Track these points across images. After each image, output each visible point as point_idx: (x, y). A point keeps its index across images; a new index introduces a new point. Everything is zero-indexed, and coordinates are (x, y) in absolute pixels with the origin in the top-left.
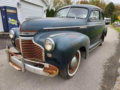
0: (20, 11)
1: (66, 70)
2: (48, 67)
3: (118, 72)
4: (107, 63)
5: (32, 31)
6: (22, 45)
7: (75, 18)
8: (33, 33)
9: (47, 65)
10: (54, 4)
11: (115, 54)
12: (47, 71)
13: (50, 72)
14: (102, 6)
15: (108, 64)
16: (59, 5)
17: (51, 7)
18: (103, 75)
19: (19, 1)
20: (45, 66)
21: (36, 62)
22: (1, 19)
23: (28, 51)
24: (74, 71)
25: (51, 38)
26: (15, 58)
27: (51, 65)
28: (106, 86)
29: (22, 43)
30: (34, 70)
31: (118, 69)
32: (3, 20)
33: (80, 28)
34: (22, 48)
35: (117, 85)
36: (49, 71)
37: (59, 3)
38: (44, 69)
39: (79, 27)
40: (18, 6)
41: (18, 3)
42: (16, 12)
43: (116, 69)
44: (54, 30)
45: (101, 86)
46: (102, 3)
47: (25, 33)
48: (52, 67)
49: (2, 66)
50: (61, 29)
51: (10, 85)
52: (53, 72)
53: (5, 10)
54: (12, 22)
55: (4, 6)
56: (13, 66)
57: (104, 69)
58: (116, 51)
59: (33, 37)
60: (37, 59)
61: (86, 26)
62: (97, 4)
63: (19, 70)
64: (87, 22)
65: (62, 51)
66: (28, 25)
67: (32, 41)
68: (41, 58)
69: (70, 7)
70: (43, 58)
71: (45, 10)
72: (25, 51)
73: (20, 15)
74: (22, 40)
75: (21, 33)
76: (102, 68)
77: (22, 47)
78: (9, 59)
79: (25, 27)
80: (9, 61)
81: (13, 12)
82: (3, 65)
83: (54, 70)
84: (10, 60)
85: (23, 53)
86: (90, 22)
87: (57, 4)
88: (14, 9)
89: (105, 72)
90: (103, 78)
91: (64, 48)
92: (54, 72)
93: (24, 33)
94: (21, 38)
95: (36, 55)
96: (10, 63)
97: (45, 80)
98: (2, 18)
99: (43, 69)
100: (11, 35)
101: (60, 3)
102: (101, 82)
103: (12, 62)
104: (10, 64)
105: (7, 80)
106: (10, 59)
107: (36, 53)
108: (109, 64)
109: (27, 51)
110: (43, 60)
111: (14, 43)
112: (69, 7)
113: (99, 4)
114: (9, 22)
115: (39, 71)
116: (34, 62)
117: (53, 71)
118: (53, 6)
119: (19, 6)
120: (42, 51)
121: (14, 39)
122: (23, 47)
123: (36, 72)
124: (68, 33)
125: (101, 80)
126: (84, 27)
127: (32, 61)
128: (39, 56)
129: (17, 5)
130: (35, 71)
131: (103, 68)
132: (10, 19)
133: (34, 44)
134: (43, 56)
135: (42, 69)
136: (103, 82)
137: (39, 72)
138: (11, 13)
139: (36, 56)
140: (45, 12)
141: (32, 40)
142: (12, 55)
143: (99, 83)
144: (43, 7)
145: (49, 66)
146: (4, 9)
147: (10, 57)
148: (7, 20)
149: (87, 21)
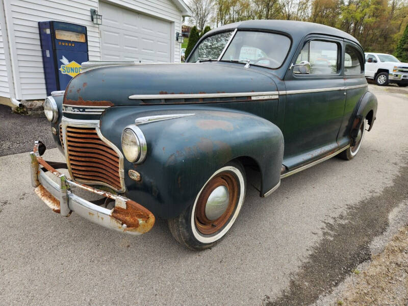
0: (97, 35)
1: (184, 221)
2: (124, 206)
3: (367, 249)
4: (341, 217)
5: (94, 104)
6: (69, 141)
7: (247, 66)
8: (99, 110)
9: (121, 201)
10: (221, 10)
11: (386, 191)
12: (121, 217)
13: (128, 220)
14: (395, 19)
15: (343, 222)
16: (238, 12)
17: (208, 19)
18: (310, 253)
19: (95, 5)
20: (117, 204)
21: (95, 191)
22: (41, 59)
23: (83, 159)
24: (220, 231)
25: (139, 125)
26: (50, 177)
27: (134, 203)
28: (307, 284)
29: (69, 136)
30: (90, 213)
31: (371, 240)
32: (44, 62)
33: (253, 98)
34: (70, 150)
35: (346, 285)
36: (128, 218)
37: (238, 7)
38: (115, 212)
39: (250, 97)
40: (93, 20)
41: (93, 12)
42: (83, 40)
43: (366, 239)
44: (163, 102)
45: (293, 282)
46: (398, 6)
47: (76, 108)
48: (136, 209)
49: (23, 199)
50: (186, 99)
51: (31, 251)
52: (138, 224)
53: (53, 34)
54: (72, 70)
55: (50, 22)
56: (43, 198)
57: (325, 234)
58: (394, 181)
59: (99, 121)
60: (108, 185)
61: (277, 93)
62: (377, 9)
63: (54, 210)
64: (283, 79)
65: (167, 165)
66: (85, 84)
67: (94, 131)
68: (116, 183)
69: (236, 30)
70: (120, 183)
71: (178, 34)
72: (77, 159)
73: (98, 50)
74: (68, 127)
75: (66, 107)
76: (316, 231)
77: (69, 146)
78: (35, 179)
79: (78, 91)
80: (35, 183)
81: (76, 40)
82: (25, 197)
83: (140, 216)
84: (38, 180)
85: (72, 164)
86: (292, 79)
87: (231, 8)
88: (80, 29)
89: (325, 243)
90: (307, 260)
91: (173, 156)
92: (141, 221)
93: (74, 108)
94: (66, 122)
95: (104, 172)
96: (37, 189)
97: (128, 246)
98: (44, 56)
99: (112, 211)
100: (49, 110)
101: (242, 5)
102: (297, 270)
103: (43, 189)
104: (37, 193)
105: (26, 235)
106: (39, 178)
107: (104, 167)
108: (347, 221)
109: (80, 159)
110: (121, 188)
111: (57, 135)
112: (232, 30)
113: (384, 10)
114: (61, 69)
115: (101, 215)
116: (90, 189)
117: (136, 218)
118: (215, 15)
119: (95, 20)
120: (118, 163)
121: (56, 123)
122: (70, 148)
123: (95, 219)
124: (206, 112)
125: (300, 264)
126: (266, 98)
127: (85, 188)
128: (112, 176)
129: (89, 19)
130: (93, 214)
131: (320, 233)
132: (64, 60)
133: (100, 139)
134: (120, 175)
135: (109, 212)
136: (303, 270)
137: (102, 219)
138: (69, 42)
139: (105, 176)
140: (177, 40)
141: (94, 129)
142: (45, 170)
143: (288, 272)
144: (171, 23)
145: (127, 203)
146: (48, 31)
147: (38, 173)
148: (57, 64)
149: (281, 76)
